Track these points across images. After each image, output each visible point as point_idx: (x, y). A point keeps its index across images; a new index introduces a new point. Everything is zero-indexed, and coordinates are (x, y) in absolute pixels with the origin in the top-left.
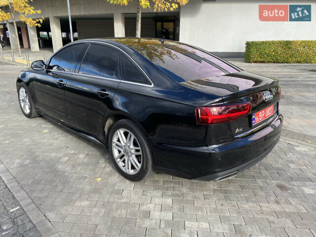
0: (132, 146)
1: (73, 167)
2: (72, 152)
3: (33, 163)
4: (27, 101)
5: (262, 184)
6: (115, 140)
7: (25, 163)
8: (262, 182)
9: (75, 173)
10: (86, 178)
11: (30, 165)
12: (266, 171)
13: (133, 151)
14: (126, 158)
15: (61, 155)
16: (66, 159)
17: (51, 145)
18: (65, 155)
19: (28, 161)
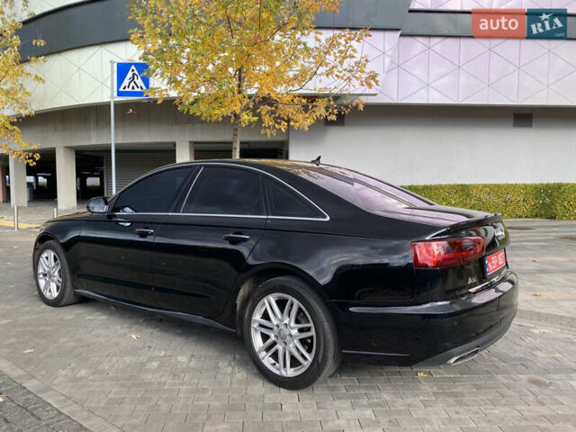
0: (293, 324)
1: (175, 375)
2: (163, 353)
3: (94, 374)
4: (56, 274)
5: (505, 381)
6: (257, 317)
7: (78, 375)
8: (506, 378)
9: (182, 384)
10: (204, 390)
11: (91, 377)
12: (503, 364)
13: (295, 332)
14: (279, 347)
15: (143, 359)
16: (155, 364)
17: (117, 345)
18: (151, 359)
19: (83, 372)
